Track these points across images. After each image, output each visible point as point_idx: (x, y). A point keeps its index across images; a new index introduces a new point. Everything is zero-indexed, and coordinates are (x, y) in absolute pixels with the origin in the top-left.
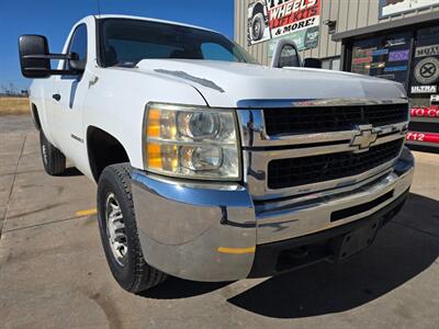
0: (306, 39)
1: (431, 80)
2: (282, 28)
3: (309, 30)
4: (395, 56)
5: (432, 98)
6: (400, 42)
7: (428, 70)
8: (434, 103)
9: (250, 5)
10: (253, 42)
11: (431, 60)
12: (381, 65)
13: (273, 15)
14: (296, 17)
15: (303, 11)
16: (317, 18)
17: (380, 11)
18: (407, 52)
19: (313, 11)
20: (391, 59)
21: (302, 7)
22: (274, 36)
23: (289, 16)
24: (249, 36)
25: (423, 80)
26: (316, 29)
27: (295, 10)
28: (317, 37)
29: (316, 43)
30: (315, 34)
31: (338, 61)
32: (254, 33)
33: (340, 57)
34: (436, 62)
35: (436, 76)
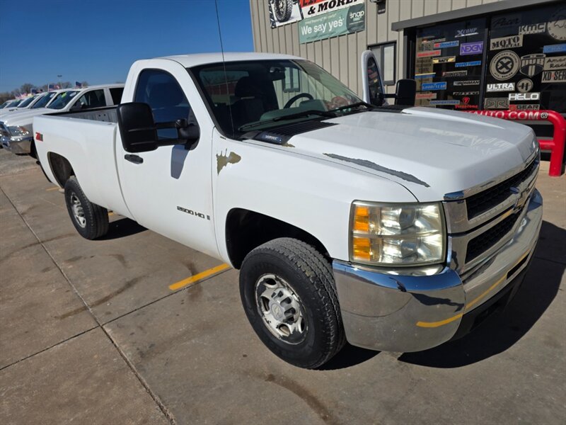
0: (349, 20)
1: (508, 76)
2: (316, 6)
3: (353, 9)
5: (510, 97)
6: (472, 33)
7: (505, 65)
8: (513, 102)
10: (278, 24)
11: (508, 54)
18: (481, 44)
22: (306, 16)
24: (271, 16)
25: (500, 77)
26: (361, 7)
28: (363, 18)
29: (362, 25)
30: (361, 14)
31: (392, 48)
32: (279, 12)
33: (394, 43)
34: (514, 56)
35: (514, 71)
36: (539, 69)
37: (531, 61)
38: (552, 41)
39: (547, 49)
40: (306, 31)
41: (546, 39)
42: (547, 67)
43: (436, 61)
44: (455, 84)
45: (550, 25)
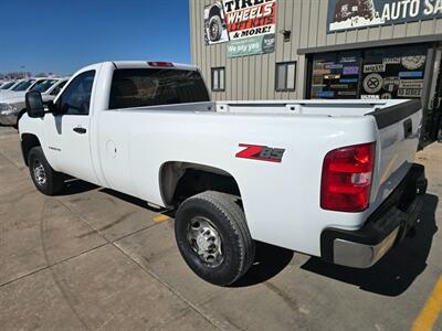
0: (264, 44)
1: (376, 90)
2: (240, 32)
3: (266, 37)
4: (348, 70)
7: (373, 83)
9: (206, 7)
10: (211, 42)
11: (376, 75)
12: (337, 77)
13: (231, 19)
14: (253, 23)
15: (260, 19)
16: (273, 26)
17: (328, 27)
18: (357, 68)
19: (269, 20)
20: (345, 73)
21: (259, 15)
22: (232, 38)
23: (246, 22)
24: (206, 36)
25: (370, 91)
26: (272, 36)
27: (251, 17)
28: (274, 43)
29: (273, 48)
30: (272, 41)
31: (293, 66)
32: (212, 34)
33: (295, 62)
34: (379, 77)
35: (379, 87)
36: (396, 87)
37: (391, 82)
38: (405, 69)
39: (401, 74)
40: (231, 49)
41: (401, 68)
42: (401, 86)
43: (327, 77)
44: (339, 93)
45: (403, 59)
